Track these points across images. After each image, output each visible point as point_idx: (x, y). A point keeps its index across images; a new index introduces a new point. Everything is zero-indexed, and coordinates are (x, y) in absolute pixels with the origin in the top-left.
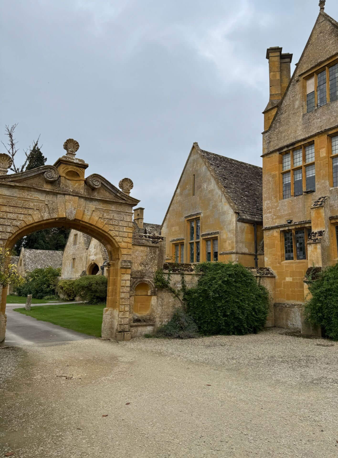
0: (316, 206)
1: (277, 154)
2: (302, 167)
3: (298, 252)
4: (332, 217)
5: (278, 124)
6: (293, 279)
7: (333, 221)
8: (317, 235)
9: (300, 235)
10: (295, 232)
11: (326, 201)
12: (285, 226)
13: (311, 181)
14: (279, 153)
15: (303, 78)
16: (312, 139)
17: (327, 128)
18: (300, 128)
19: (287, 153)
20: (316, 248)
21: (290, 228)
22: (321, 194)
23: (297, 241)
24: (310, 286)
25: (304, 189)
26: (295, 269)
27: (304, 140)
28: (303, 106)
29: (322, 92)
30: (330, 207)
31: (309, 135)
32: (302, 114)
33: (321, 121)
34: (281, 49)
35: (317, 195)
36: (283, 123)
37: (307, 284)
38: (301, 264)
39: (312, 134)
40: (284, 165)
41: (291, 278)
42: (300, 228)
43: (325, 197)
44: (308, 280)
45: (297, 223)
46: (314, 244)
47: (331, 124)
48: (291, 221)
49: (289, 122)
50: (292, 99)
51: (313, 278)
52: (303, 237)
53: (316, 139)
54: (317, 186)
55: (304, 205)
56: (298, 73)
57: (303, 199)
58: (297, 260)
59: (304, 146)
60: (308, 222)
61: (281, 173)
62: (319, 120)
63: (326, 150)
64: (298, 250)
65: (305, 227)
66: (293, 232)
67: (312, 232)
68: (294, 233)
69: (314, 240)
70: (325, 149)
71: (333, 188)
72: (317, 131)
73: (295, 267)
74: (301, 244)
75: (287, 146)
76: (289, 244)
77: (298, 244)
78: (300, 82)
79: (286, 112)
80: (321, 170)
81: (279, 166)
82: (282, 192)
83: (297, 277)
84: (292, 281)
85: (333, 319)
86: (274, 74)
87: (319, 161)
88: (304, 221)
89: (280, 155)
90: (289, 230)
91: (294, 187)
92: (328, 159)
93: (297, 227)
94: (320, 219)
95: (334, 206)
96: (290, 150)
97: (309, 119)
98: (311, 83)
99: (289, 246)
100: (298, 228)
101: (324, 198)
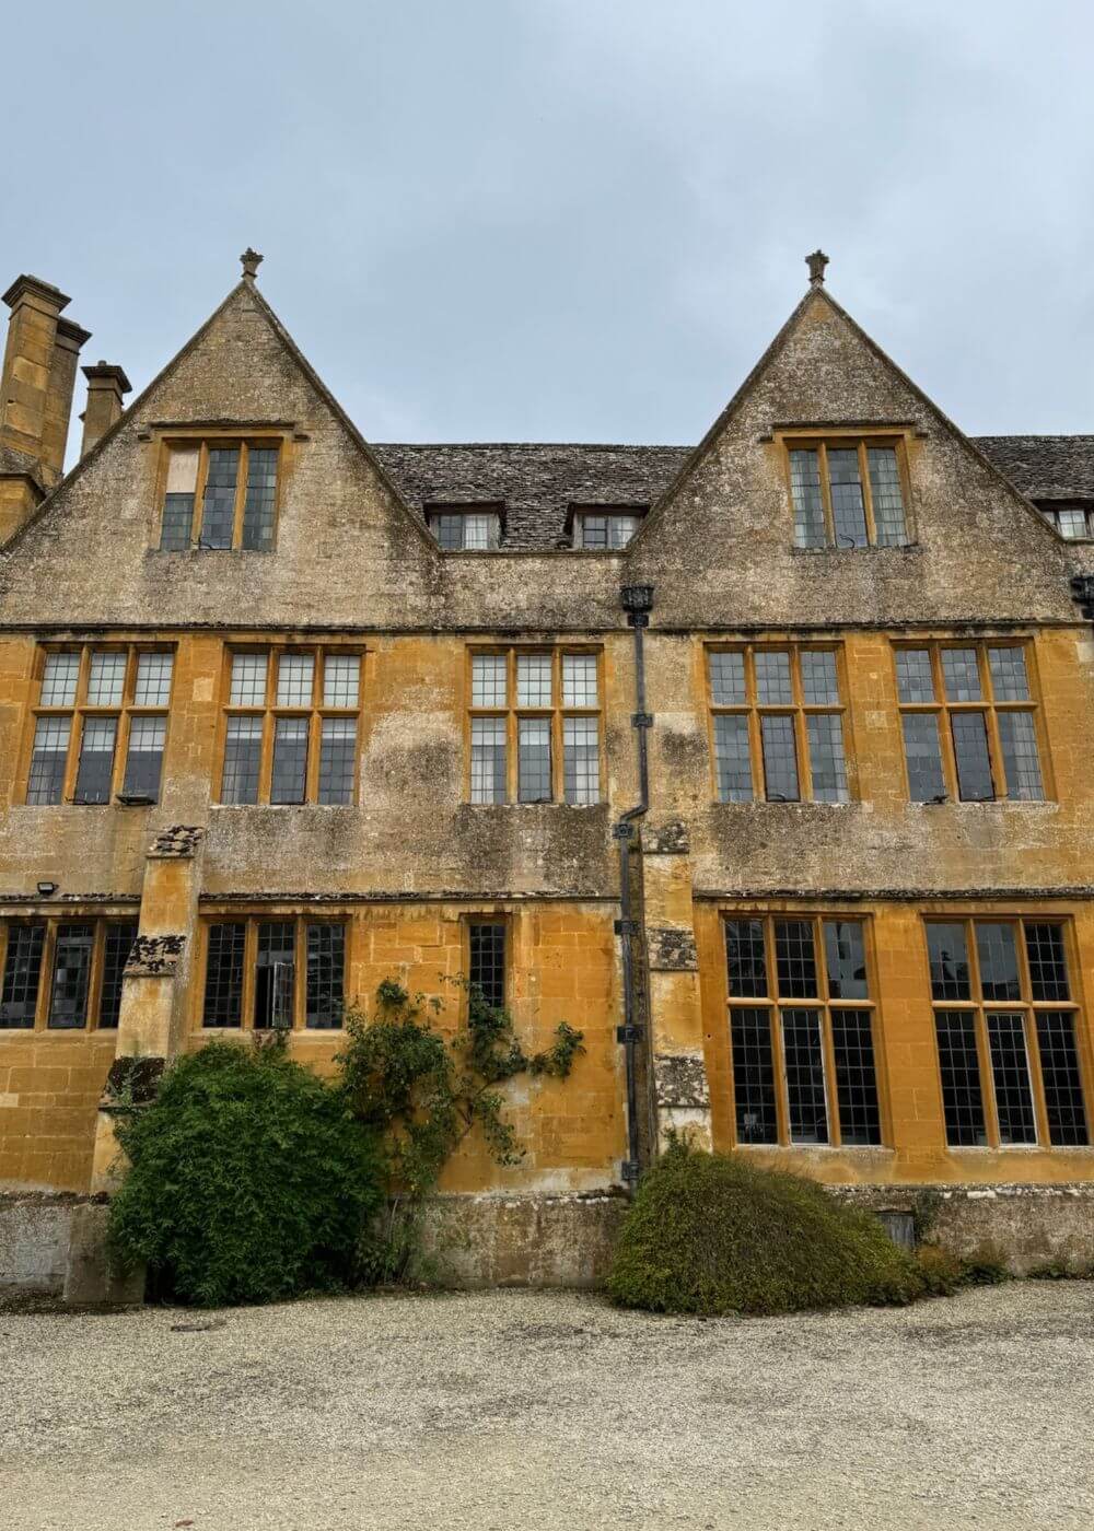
0: (168, 854)
1: (30, 642)
2: (119, 712)
3: (56, 1003)
4: (206, 896)
5: (47, 544)
6: (23, 1100)
7: (208, 910)
8: (159, 948)
9: (75, 941)
10: (59, 928)
11: (199, 841)
12: (23, 901)
13: (148, 767)
14: (38, 643)
15: (164, 439)
16: (172, 635)
17: (227, 620)
18: (133, 586)
19: (66, 650)
20: (153, 993)
21: (43, 912)
22: (179, 816)
23: (61, 963)
24: (121, 1124)
25: (118, 787)
26: (38, 1063)
27: (144, 629)
28: (149, 522)
29: (220, 507)
30: (206, 862)
31: (164, 620)
32: (145, 545)
33: (208, 593)
34: (67, 300)
35: (166, 817)
36: (68, 546)
37: (112, 1117)
38: (66, 1045)
39: (173, 620)
40: (48, 685)
41: (16, 1096)
42: (84, 917)
43: (196, 829)
44: (115, 1104)
45: (77, 899)
46: (149, 980)
47: (241, 613)
48: (55, 887)
49: (94, 554)
50: (113, 483)
51: (138, 1097)
52: (84, 950)
53: (185, 642)
54: (169, 787)
55: (113, 841)
56: (147, 415)
57: (111, 819)
58: (47, 1031)
59: (136, 648)
60: (118, 899)
61: (35, 713)
62: (204, 588)
63: (215, 685)
64: (58, 994)
65: (104, 916)
66: (51, 925)
67: (139, 936)
68: (54, 932)
69: (150, 964)
70: (212, 680)
71: (222, 806)
72: (193, 620)
73: (38, 1055)
74: (72, 974)
75: (77, 629)
76: (24, 970)
77: (60, 972)
78: (150, 445)
79: (84, 517)
80: (188, 740)
81: (30, 685)
82: (26, 777)
83: (40, 1094)
84: (16, 1105)
85: (210, 1235)
86: (29, 367)
87: (185, 712)
88: (102, 896)
89: (40, 650)
90: (35, 917)
91: (77, 770)
92: (219, 713)
93: (72, 911)
94: (173, 897)
95: (220, 861)
96: (83, 643)
97: (168, 572)
98: (186, 466)
99: (21, 977)
100: (77, 916)
101: (192, 830)
